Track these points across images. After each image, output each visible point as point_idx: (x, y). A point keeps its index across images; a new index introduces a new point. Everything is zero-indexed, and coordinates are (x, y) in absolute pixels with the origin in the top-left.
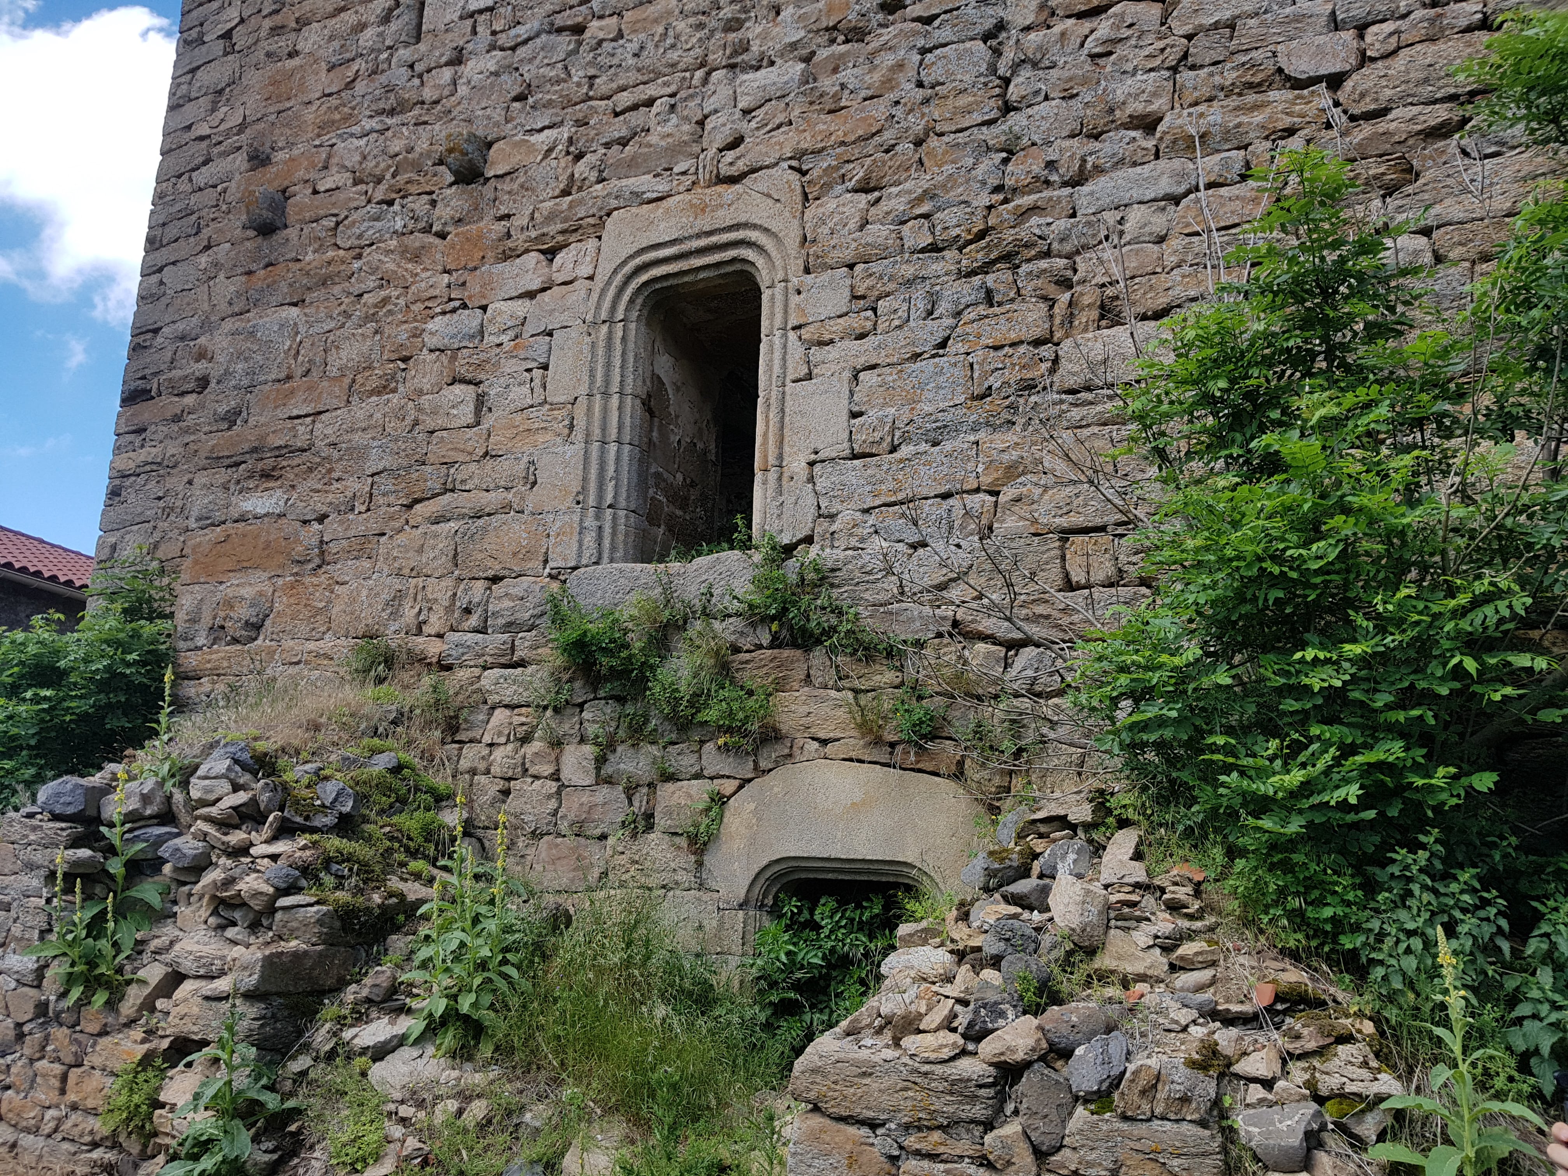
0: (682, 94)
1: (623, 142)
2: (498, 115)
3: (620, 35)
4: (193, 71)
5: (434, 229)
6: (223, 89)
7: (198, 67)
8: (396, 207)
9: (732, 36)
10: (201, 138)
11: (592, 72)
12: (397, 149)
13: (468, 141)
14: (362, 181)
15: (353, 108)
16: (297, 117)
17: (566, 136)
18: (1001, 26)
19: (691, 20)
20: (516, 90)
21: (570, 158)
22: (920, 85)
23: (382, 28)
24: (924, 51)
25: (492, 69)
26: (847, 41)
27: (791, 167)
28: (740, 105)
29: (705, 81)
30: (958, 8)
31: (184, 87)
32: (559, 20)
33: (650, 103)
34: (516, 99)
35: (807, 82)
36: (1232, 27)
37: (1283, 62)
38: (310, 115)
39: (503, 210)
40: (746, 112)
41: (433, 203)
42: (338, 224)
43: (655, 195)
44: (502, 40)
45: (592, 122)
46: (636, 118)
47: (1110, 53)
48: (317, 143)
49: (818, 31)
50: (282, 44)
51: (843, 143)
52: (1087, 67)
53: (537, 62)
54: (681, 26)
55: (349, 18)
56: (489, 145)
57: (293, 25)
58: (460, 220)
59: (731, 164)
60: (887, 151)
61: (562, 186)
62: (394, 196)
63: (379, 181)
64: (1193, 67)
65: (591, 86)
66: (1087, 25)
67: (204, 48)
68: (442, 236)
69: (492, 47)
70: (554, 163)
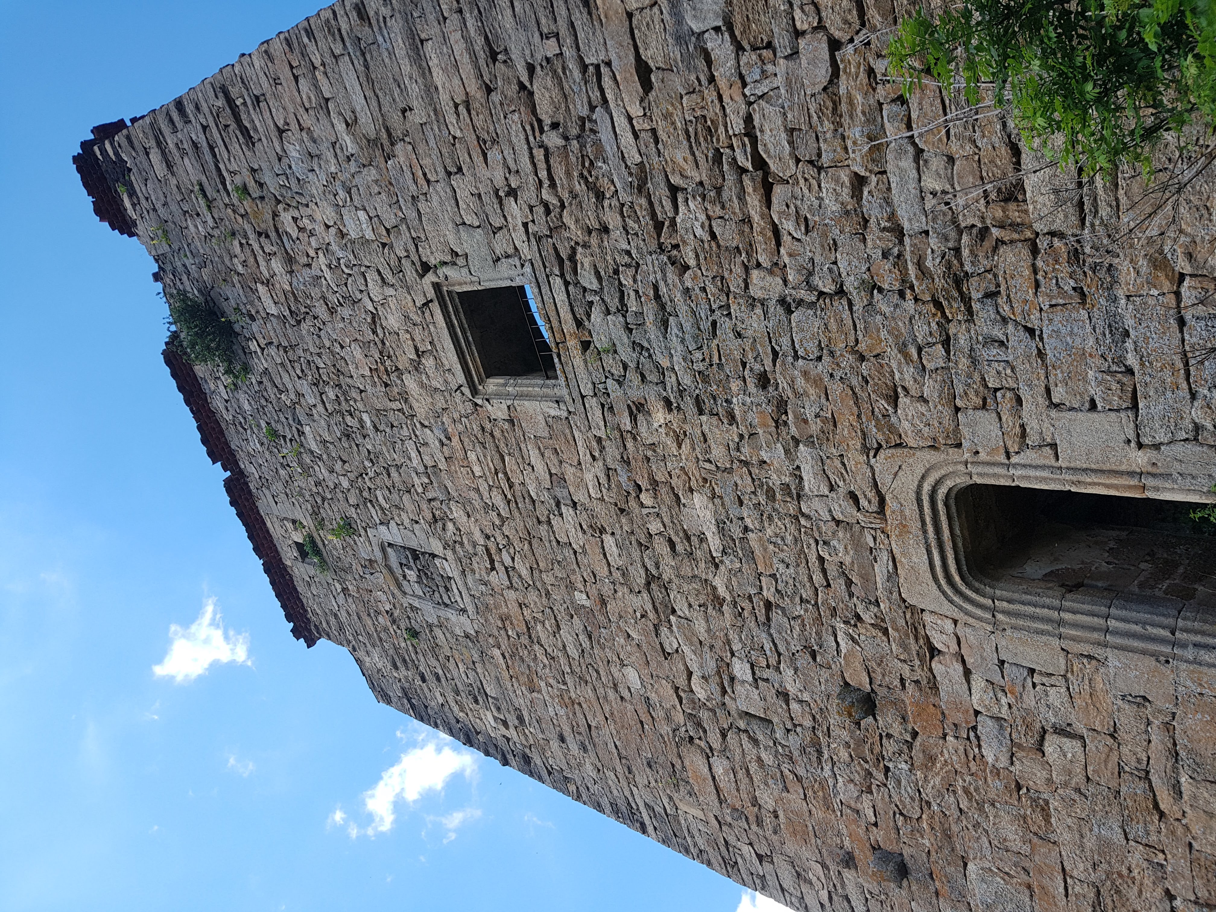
0: (816, 535)
1: (849, 583)
2: (825, 674)
3: (773, 576)
4: (783, 890)
5: (909, 739)
6: (797, 872)
7: (780, 885)
8: (891, 765)
9: (778, 496)
10: (830, 898)
11: (797, 600)
12: (846, 754)
13: (843, 700)
14: (869, 787)
15: (816, 781)
16: (819, 824)
17: (842, 626)
18: (782, 301)
19: (766, 524)
20: (808, 657)
21: (859, 625)
22: (819, 358)
23: (761, 746)
24: (796, 357)
25: (793, 672)
26: (786, 413)
27: (875, 456)
28: (827, 492)
29: (808, 517)
30: (768, 333)
31: (793, 899)
32: (762, 618)
33: (821, 560)
34: (814, 658)
35: (813, 442)
36: (793, 130)
37: (819, 88)
38: (819, 814)
39: (897, 682)
40: (832, 489)
41: (889, 736)
42: (901, 814)
43: (890, 563)
44: (773, 661)
45: (834, 604)
46: (832, 571)
47: (806, 219)
48: (839, 814)
49: (778, 433)
50: (768, 820)
51: (859, 416)
52: (815, 234)
53: (789, 638)
54: (769, 532)
55: (753, 767)
56: (847, 684)
57: (756, 809)
58: (903, 718)
59: (870, 502)
60: (867, 382)
61: (880, 634)
62: (882, 765)
63: (870, 774)
64: (819, 155)
65: (808, 602)
66: (786, 238)
67: (768, 877)
68: (915, 735)
69: (778, 669)
70: (863, 638)
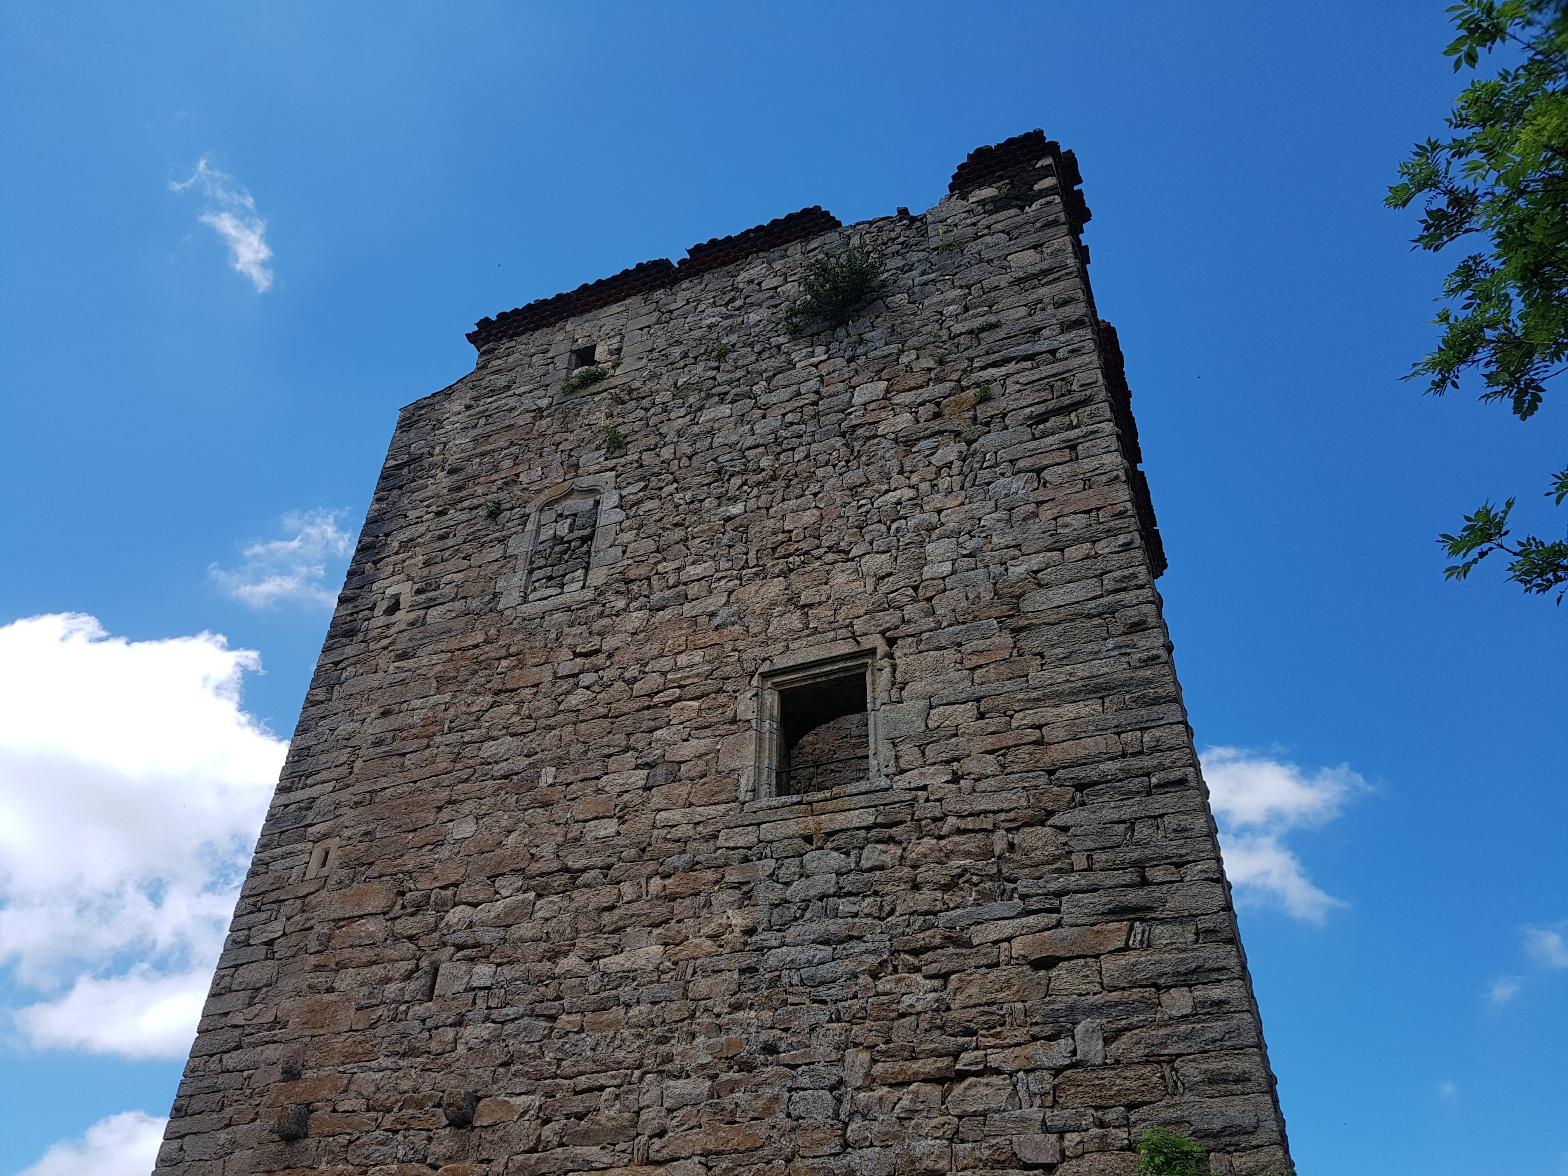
0: (625, 1087)
1: (580, 1117)
2: (487, 1076)
3: (582, 1030)
4: (236, 967)
5: (428, 1161)
6: (260, 988)
7: (242, 965)
8: (399, 1137)
9: (662, 1048)
10: (236, 1026)
11: (560, 1055)
12: (406, 1088)
13: (464, 1099)
14: (374, 1109)
15: (374, 1046)
16: (327, 1043)
17: (537, 1103)
18: (841, 1082)
19: (633, 1031)
20: (504, 1059)
21: (539, 1121)
22: (789, 1115)
23: (403, 984)
24: (790, 1090)
25: (486, 1037)
26: (740, 1070)
27: (700, 1162)
28: (666, 1105)
29: (641, 1079)
30: (813, 1063)
31: (227, 979)
32: (539, 1008)
33: (602, 1088)
34: (501, 1065)
35: (712, 1097)
36: (985, 1116)
37: (1016, 1149)
38: (338, 1043)
39: (485, 1155)
40: (670, 1111)
41: (430, 1139)
42: (350, 1142)
43: (601, 1166)
44: (495, 1014)
45: (558, 1096)
46: (589, 1100)
47: (911, 1119)
48: (341, 1069)
49: (721, 1058)
50: (321, 979)
51: (736, 1151)
52: (897, 1128)
53: (520, 1038)
54: (626, 1033)
55: (378, 971)
56: (479, 1099)
57: (333, 966)
58: (450, 1158)
59: (658, 1151)
60: (767, 1163)
61: (531, 1144)
62: (399, 1127)
63: (389, 1110)
64: (963, 1141)
65: (559, 1067)
66: (897, 1094)
67: (249, 950)
68: (435, 1167)
69: (487, 1019)
70: (527, 1124)
